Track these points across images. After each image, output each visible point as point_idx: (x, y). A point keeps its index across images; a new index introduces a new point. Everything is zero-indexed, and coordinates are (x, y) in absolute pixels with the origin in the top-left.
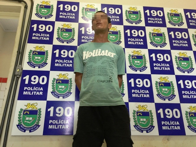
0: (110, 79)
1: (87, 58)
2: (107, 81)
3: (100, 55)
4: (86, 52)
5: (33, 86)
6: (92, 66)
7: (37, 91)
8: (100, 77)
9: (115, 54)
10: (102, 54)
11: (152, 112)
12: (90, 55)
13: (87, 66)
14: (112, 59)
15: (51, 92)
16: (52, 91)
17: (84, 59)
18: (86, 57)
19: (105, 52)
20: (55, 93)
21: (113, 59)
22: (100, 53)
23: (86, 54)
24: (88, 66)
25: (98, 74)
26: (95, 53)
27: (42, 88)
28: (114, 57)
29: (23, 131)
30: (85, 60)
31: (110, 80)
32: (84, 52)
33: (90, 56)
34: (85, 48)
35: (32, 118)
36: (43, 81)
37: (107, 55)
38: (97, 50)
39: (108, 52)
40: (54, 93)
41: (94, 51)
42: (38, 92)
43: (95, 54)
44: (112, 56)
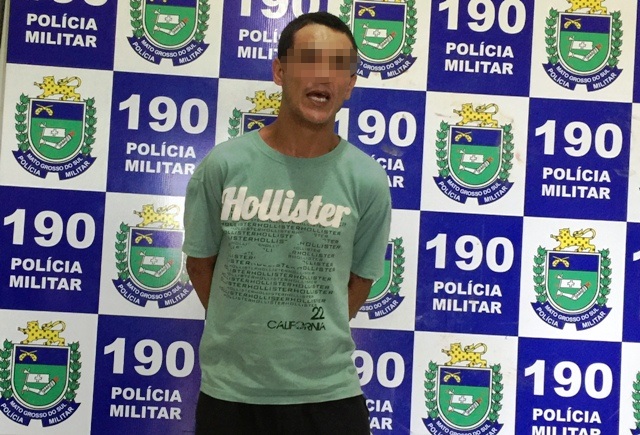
0: (313, 318)
1: (236, 217)
2: (300, 325)
3: (286, 219)
4: (235, 189)
5: (43, 254)
6: (251, 258)
7: (60, 276)
8: (281, 307)
9: (348, 211)
10: (295, 213)
11: (501, 372)
12: (250, 209)
13: (234, 252)
14: (331, 236)
15: (114, 281)
16: (117, 278)
17: (225, 216)
18: (232, 210)
19: (309, 206)
20: (129, 284)
21: (336, 237)
22: (291, 210)
23: (236, 197)
24: (236, 256)
25: (273, 298)
26: (271, 204)
27: (77, 264)
28: (343, 224)
29: (21, 420)
30: (227, 224)
31: (311, 322)
32: (229, 191)
33: (248, 216)
34: (235, 173)
35: (47, 376)
36: (81, 235)
37: (313, 222)
38: (280, 193)
39: (321, 207)
40: (125, 284)
41: (268, 193)
42: (64, 280)
43: (269, 211)
44: (336, 224)
